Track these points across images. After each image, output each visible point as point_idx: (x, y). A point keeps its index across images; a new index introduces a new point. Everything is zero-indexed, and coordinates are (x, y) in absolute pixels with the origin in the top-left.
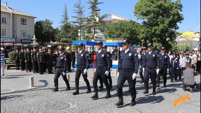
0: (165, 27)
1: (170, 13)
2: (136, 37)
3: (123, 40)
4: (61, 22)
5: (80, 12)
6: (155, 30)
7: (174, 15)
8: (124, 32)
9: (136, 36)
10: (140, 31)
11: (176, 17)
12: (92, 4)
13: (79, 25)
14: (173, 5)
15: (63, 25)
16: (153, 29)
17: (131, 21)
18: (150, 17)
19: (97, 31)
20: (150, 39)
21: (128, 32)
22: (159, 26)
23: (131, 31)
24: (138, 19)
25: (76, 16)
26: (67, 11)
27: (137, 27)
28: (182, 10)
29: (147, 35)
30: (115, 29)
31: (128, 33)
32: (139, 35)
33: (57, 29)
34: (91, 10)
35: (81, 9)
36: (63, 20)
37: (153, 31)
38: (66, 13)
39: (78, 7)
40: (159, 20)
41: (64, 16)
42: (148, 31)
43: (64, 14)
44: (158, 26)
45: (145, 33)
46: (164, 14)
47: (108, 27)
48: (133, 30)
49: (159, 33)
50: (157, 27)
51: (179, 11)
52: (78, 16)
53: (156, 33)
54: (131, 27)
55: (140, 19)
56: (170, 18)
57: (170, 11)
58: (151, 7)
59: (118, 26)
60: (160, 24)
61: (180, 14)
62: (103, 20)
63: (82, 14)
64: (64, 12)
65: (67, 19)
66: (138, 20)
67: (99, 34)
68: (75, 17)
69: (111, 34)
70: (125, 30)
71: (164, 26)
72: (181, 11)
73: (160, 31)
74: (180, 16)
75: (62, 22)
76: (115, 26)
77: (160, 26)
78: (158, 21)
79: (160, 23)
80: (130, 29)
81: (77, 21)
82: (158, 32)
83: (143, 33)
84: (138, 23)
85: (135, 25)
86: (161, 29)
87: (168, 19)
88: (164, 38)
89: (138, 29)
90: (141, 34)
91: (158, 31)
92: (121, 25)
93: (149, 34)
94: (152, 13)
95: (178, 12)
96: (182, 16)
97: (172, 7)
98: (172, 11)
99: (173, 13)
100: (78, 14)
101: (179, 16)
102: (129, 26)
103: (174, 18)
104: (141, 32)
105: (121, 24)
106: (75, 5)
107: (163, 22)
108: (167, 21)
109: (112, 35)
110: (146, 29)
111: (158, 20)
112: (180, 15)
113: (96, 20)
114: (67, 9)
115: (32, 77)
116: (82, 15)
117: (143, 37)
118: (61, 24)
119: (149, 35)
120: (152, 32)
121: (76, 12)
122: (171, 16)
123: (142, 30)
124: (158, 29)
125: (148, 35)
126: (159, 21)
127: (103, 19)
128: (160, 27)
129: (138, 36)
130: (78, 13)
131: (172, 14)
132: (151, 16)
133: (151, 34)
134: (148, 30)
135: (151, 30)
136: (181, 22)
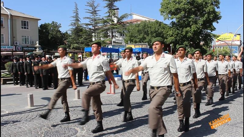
0: (199, 29)
1: (205, 11)
3: (147, 45)
4: (71, 24)
5: (94, 12)
6: (187, 32)
7: (209, 13)
8: (148, 35)
10: (168, 33)
11: (212, 16)
12: (109, 2)
13: (94, 28)
14: (208, 1)
15: (73, 28)
17: (157, 22)
18: (180, 17)
19: (115, 35)
20: (180, 43)
21: (153, 35)
23: (156, 34)
24: (165, 19)
25: (90, 17)
26: (78, 11)
27: (164, 29)
28: (219, 7)
29: (177, 38)
30: (137, 32)
32: (167, 39)
33: (67, 33)
34: (107, 9)
35: (95, 8)
36: (74, 22)
37: (184, 33)
38: (77, 14)
39: (92, 5)
40: (191, 20)
41: (74, 17)
42: (178, 34)
43: (75, 14)
44: (190, 27)
45: (174, 36)
46: (197, 12)
47: (129, 29)
48: (159, 33)
49: (191, 35)
50: (188, 28)
51: (215, 7)
52: (91, 17)
53: (188, 36)
54: (157, 29)
55: (167, 19)
56: (204, 17)
57: (204, 8)
58: (181, 4)
59: (141, 28)
60: (192, 25)
62: (122, 21)
63: (97, 14)
64: (74, 12)
65: (78, 20)
67: (118, 39)
68: (88, 18)
69: (132, 39)
70: (149, 32)
71: (197, 27)
73: (192, 33)
74: (217, 14)
75: (73, 24)
76: (137, 28)
77: (192, 26)
78: (190, 21)
79: (193, 23)
80: (156, 32)
81: (90, 23)
82: (190, 34)
83: (172, 36)
84: (165, 24)
85: (161, 26)
86: (194, 31)
87: (202, 18)
88: (198, 41)
89: (165, 31)
90: (169, 37)
91: (190, 33)
92: (145, 27)
93: (180, 37)
94: (182, 11)
95: (214, 10)
96: (220, 14)
97: (206, 3)
98: (206, 8)
99: (207, 11)
100: (91, 15)
101: (215, 14)
102: (154, 28)
103: (209, 17)
104: (169, 35)
105: (144, 25)
106: (88, 3)
107: (196, 22)
108: (201, 21)
109: (134, 39)
110: (176, 30)
111: (189, 20)
112: (217, 13)
113: (114, 21)
114: (77, 9)
115: (31, 94)
117: (172, 40)
118: (71, 27)
119: (179, 38)
120: (182, 35)
121: (89, 11)
124: (190, 31)
126: (191, 21)
127: (122, 20)
128: (192, 28)
129: (165, 40)
130: (92, 13)
131: (207, 12)
132: (181, 15)
133: (181, 37)
134: (177, 32)
135: (182, 32)
136: (218, 22)
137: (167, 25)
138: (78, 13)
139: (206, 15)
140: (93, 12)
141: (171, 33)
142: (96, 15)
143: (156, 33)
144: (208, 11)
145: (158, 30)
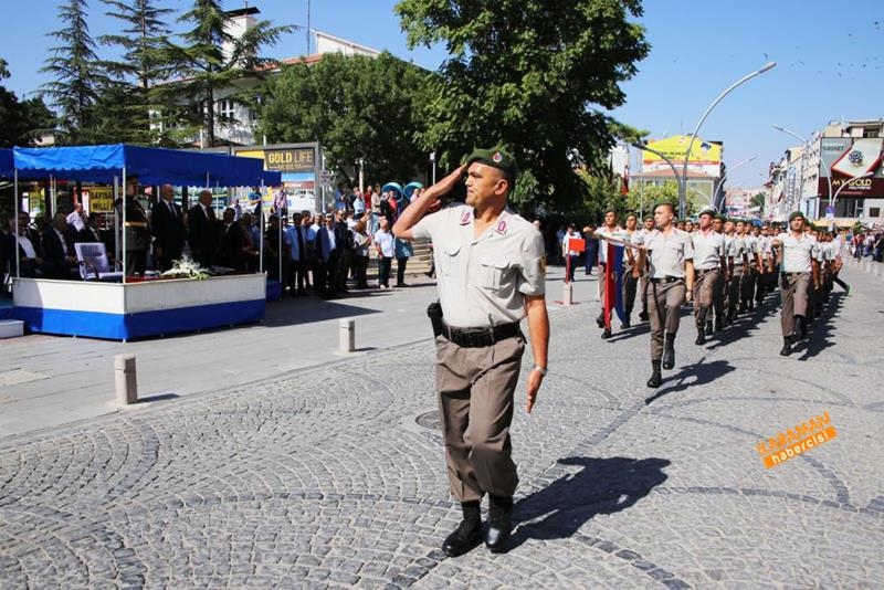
0: (553, 89)
1: (580, 14)
2: (409, 137)
3: (317, 150)
4: (49, 64)
5: (145, 17)
6: (503, 103)
7: (599, 24)
8: (341, 114)
9: (405, 133)
10: (428, 106)
11: (611, 37)
13: (141, 84)
15: (63, 81)
16: (487, 99)
17: (388, 61)
18: (474, 33)
19: (232, 114)
21: (363, 111)
22: (519, 83)
23: (378, 108)
24: (413, 43)
25: (124, 35)
26: (82, 8)
27: (415, 87)
28: (640, 9)
29: (463, 128)
30: (298, 97)
31: (367, 119)
32: (423, 130)
33: (38, 102)
36: (67, 55)
37: (489, 107)
38: (79, 23)
40: (521, 50)
41: (66, 37)
42: (468, 107)
43: (69, 24)
44: (516, 78)
45: (449, 119)
46: (547, 14)
47: (274, 88)
48: (390, 105)
49: (520, 116)
50: (509, 87)
51: (627, 11)
52: (133, 36)
53: (506, 120)
54: (380, 89)
55: (421, 44)
56: (578, 44)
57: (579, 5)
59: (313, 80)
60: (526, 72)
61: (628, 25)
62: (255, 56)
63: (155, 25)
64: (66, 12)
65: (81, 49)
66: (415, 48)
67: (242, 129)
68: (119, 40)
69: (280, 126)
71: (547, 84)
72: (637, 11)
73: (525, 109)
74: (632, 32)
75: (57, 64)
76: (298, 84)
77: (525, 79)
78: (518, 56)
79: (529, 65)
80: (375, 98)
81: (127, 62)
82: (517, 112)
83: (443, 119)
84: (421, 70)
85: (405, 76)
86: (533, 97)
87: (571, 44)
88: (549, 143)
90: (432, 121)
91: (517, 105)
92: (332, 78)
93: (473, 125)
94: (482, 11)
95: (620, 15)
96: (642, 37)
99: (591, 15)
100: (132, 25)
101: (624, 33)
102: (367, 83)
103: (597, 40)
104: (434, 115)
105: (329, 70)
107: (542, 64)
108: (565, 55)
109: (289, 130)
110: (457, 93)
111: (515, 51)
112: (632, 28)
113: (220, 56)
116: (156, 29)
117: (444, 136)
118: (53, 77)
119: (469, 129)
120: (482, 112)
121: (120, 12)
122: (586, 33)
123: (439, 105)
124: (517, 96)
125: (466, 127)
126: (522, 54)
127: (254, 51)
128: (523, 86)
129: (417, 135)
130: (134, 20)
131: (589, 19)
133: (480, 123)
134: (465, 102)
135: (482, 103)
136: (633, 67)
137: (429, 73)
138: (83, 17)
139: (586, 34)
140: (139, 14)
141: (441, 107)
142: (153, 29)
143: (374, 103)
144: (597, 15)
145: (384, 92)
